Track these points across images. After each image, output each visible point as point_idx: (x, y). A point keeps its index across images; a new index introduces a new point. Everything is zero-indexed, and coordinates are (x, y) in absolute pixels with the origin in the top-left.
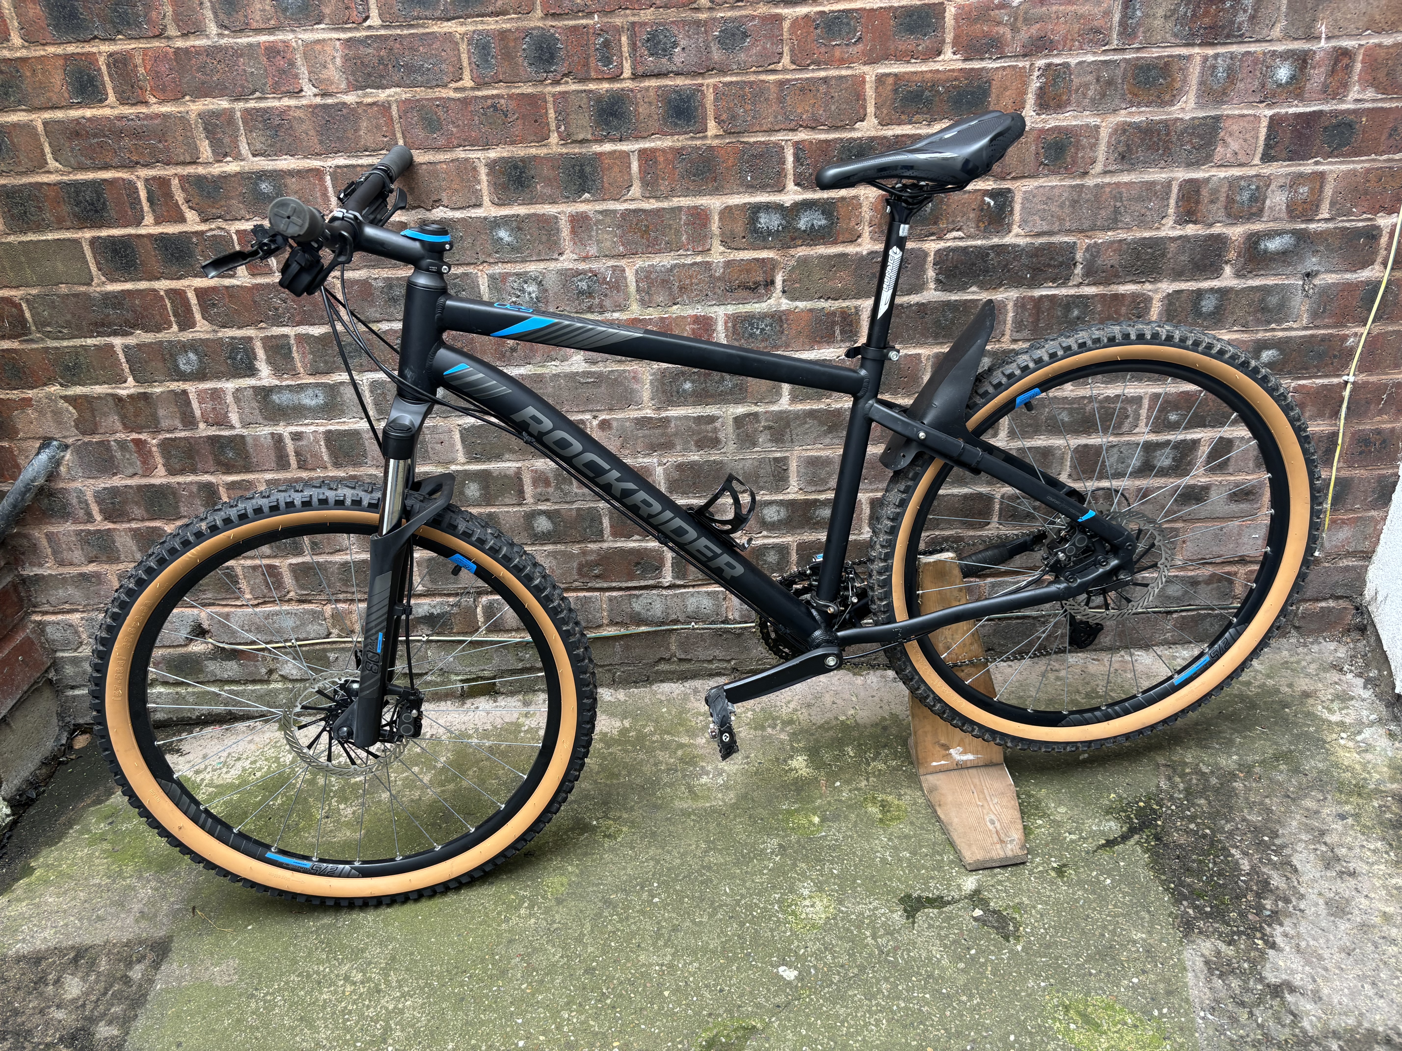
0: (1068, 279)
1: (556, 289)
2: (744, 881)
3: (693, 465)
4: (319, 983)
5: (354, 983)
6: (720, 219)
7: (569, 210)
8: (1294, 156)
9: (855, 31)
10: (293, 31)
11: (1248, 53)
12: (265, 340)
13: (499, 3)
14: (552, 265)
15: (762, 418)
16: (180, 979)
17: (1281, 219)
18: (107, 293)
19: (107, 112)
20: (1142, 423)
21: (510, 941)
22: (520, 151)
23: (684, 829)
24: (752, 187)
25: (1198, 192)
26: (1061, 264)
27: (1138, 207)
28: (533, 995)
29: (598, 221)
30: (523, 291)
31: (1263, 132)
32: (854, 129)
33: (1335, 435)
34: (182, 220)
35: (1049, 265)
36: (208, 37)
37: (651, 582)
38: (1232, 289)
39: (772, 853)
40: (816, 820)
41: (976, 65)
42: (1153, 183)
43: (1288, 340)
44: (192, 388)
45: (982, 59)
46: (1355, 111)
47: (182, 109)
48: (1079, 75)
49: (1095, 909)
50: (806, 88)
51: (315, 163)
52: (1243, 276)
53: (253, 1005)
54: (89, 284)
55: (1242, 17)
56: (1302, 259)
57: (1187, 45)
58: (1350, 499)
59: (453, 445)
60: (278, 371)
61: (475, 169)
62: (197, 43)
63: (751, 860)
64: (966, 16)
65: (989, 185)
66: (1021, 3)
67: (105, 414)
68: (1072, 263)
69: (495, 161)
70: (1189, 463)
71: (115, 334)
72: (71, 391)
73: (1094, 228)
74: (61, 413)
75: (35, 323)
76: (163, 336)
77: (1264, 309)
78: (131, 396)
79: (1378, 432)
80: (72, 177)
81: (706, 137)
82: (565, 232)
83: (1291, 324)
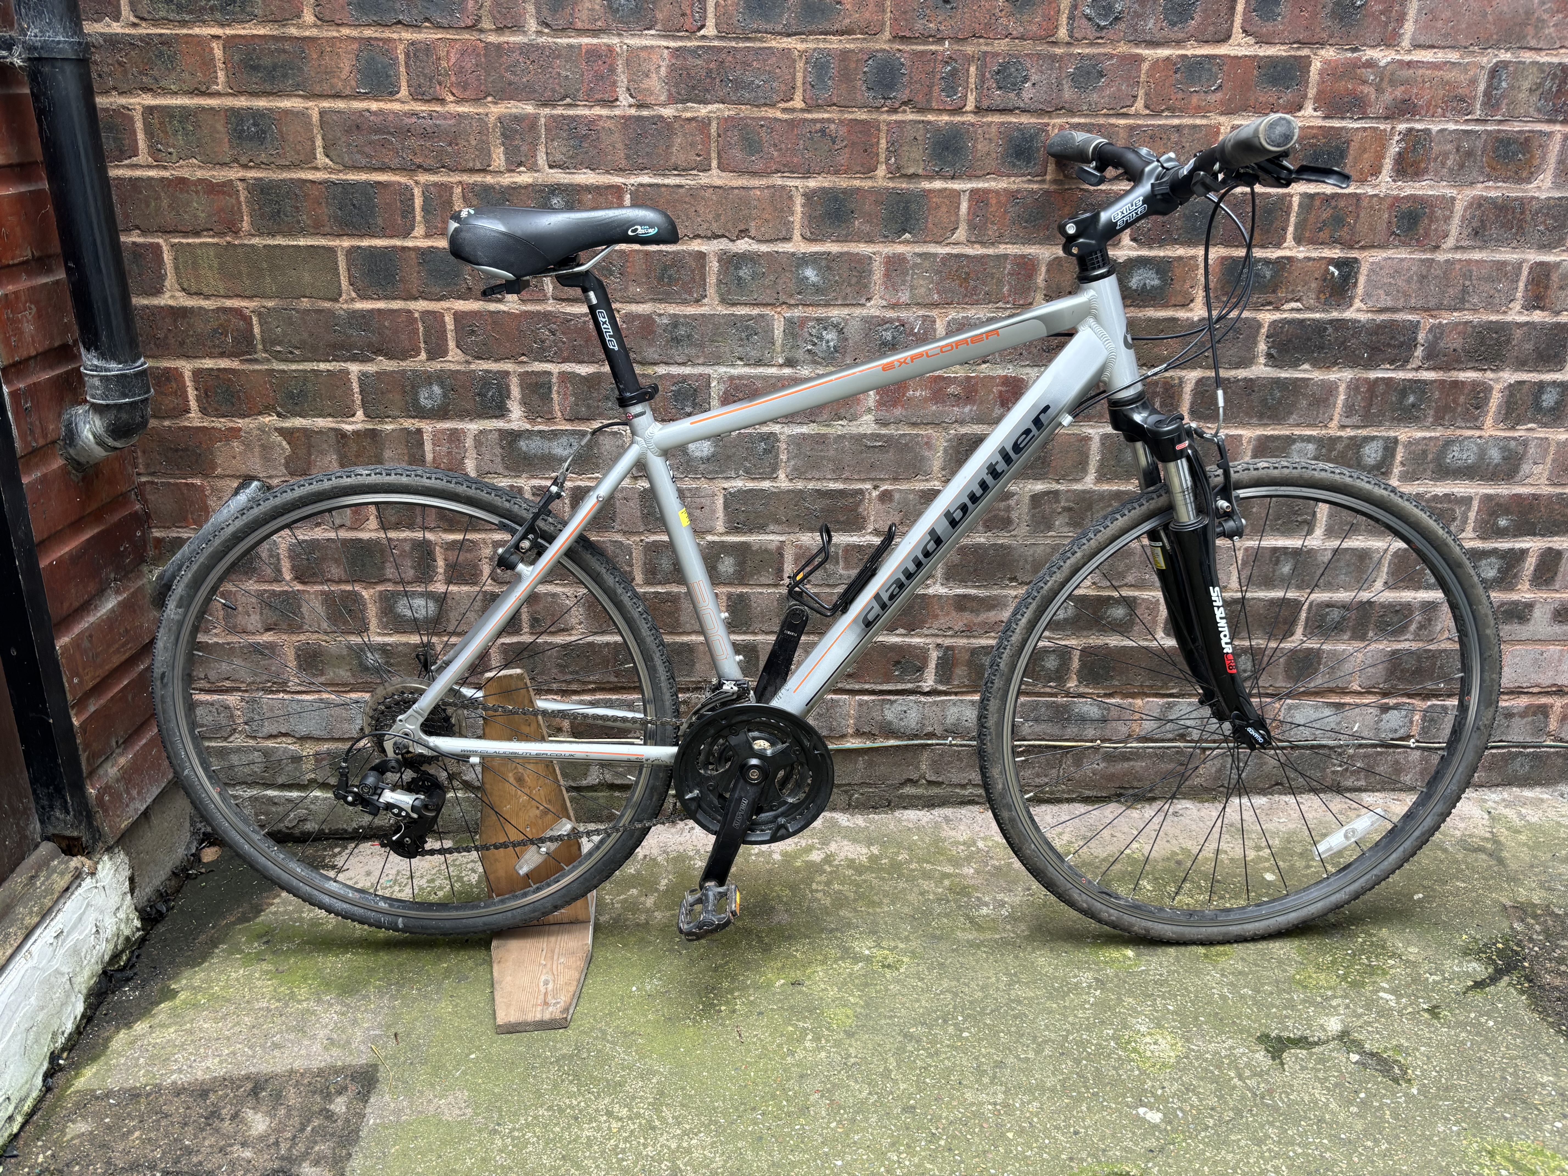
0: (1406, 361)
1: (857, 338)
2: (1066, 1017)
3: (979, 546)
4: (576, 1119)
5: (621, 1119)
6: (1048, 271)
7: (886, 250)
9: (1217, 78)
10: (619, 35)
12: (523, 376)
13: (848, 21)
14: (857, 312)
15: (1063, 498)
16: (397, 1112)
18: (355, 311)
19: (396, 106)
20: (1470, 527)
21: (802, 1076)
22: (843, 182)
23: (977, 961)
25: (1548, 276)
26: (1402, 344)
27: (1486, 287)
28: (848, 1135)
29: (916, 265)
30: (821, 338)
35: (1389, 345)
36: (525, 33)
37: (909, 686)
39: (1090, 987)
40: (1131, 953)
41: (1337, 124)
42: (1504, 263)
44: (427, 427)
45: (1343, 118)
47: (481, 110)
48: (1440, 143)
49: (1486, 1052)
50: (1156, 136)
51: (617, 180)
53: (499, 1143)
54: (336, 300)
57: (1550, 121)
59: (714, 512)
60: (532, 414)
61: (791, 198)
62: (512, 39)
63: (1067, 994)
64: (1331, 72)
65: (1336, 253)
66: (1388, 63)
67: (322, 453)
68: (1413, 344)
69: (814, 192)
70: (1515, 576)
71: (354, 359)
72: (288, 424)
73: (1439, 308)
74: (271, 448)
75: (263, 341)
76: (407, 365)
78: (356, 433)
80: (342, 176)
81: (1044, 181)
82: (878, 274)
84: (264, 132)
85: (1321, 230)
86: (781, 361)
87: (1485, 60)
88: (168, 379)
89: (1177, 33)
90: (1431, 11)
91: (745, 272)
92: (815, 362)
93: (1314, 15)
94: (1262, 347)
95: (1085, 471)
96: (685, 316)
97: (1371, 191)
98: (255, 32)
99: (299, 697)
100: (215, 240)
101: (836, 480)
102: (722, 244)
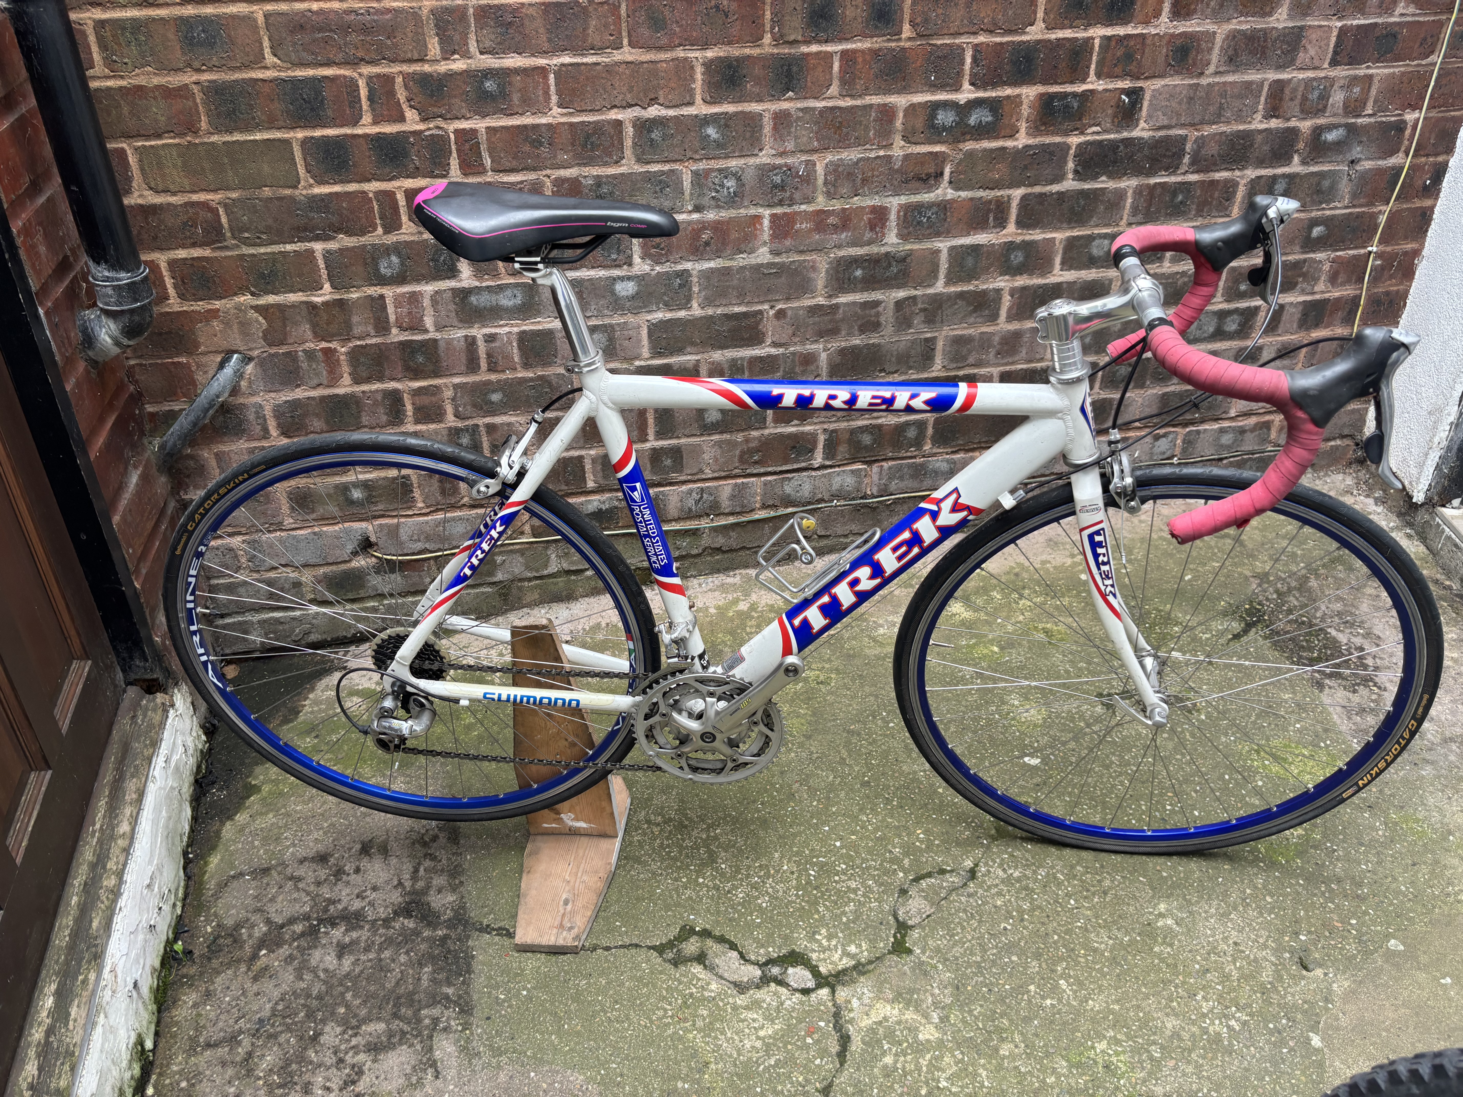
0: (1177, 168)
1: (753, 184)
3: (855, 347)
6: (904, 116)
7: (774, 107)
8: (1354, 60)
14: (752, 161)
15: (919, 301)
17: (1339, 115)
18: (314, 196)
19: (335, 5)
20: (1219, 294)
22: (736, 51)
24: (935, 86)
25: (1282, 91)
26: (1174, 154)
27: (1237, 104)
28: (827, 809)
29: (799, 118)
30: (722, 186)
31: (1333, 40)
32: (1025, 33)
33: (1359, 297)
34: (402, 119)
35: (1165, 156)
37: (803, 465)
38: (1298, 173)
40: (996, 649)
42: (1251, 83)
43: (1333, 217)
44: (389, 292)
46: (1398, 24)
47: (414, 4)
51: (542, 62)
52: (1307, 164)
54: (295, 187)
56: (1350, 149)
59: (640, 341)
60: (479, 272)
61: (692, 68)
65: (1126, 84)
67: (296, 324)
68: (1181, 153)
69: (712, 61)
70: (1251, 327)
71: (317, 238)
72: (263, 301)
73: (1202, 123)
74: (249, 324)
75: (231, 229)
76: (366, 240)
77: (1319, 192)
78: (326, 304)
79: (1387, 293)
80: (290, 73)
81: (900, 39)
82: (767, 128)
83: (1337, 204)
84: (214, 37)
85: (1115, 66)
86: (690, 208)
91: (656, 135)
92: (718, 207)
94: (1071, 165)
95: (936, 278)
96: (607, 176)
97: (1154, 31)
99: (294, 533)
100: (177, 141)
101: (739, 304)
102: (636, 112)
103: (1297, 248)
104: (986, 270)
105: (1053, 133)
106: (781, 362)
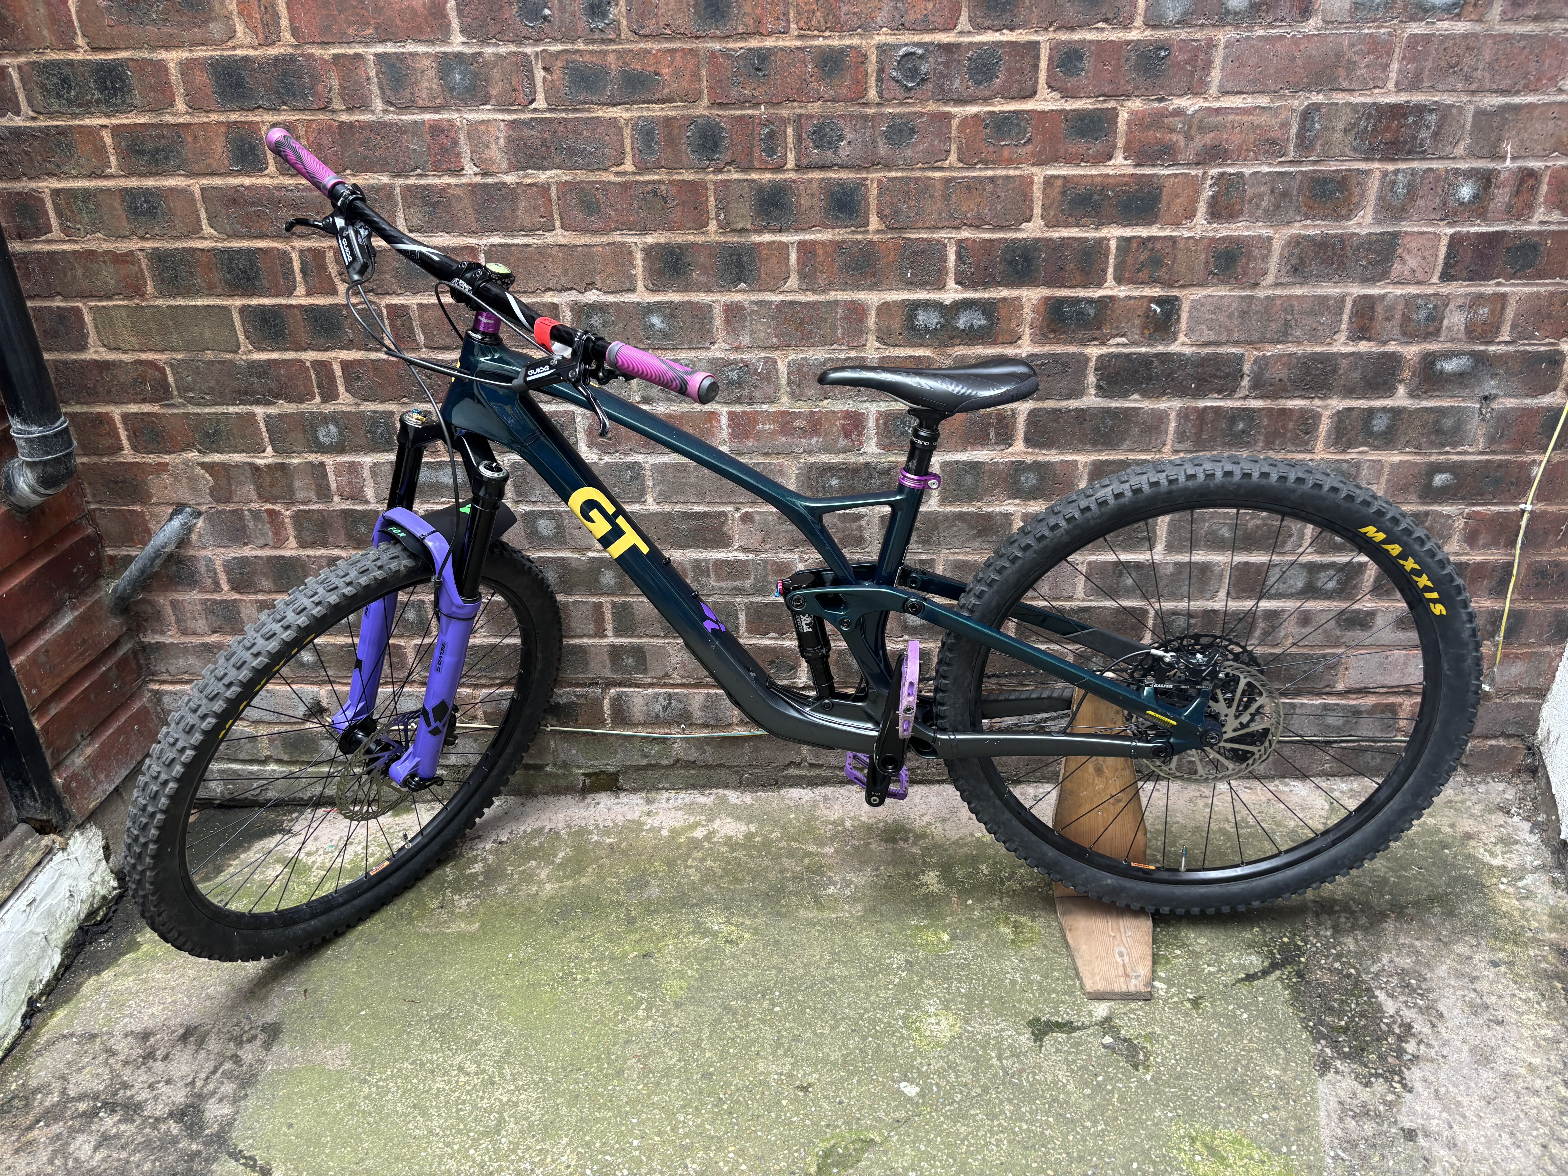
0: (1234, 391)
2: (869, 996)
4: (433, 1072)
5: (468, 1074)
6: (877, 315)
7: (724, 299)
8: (1476, 275)
9: (1025, 132)
10: (458, 111)
11: (1430, 170)
13: (667, 90)
14: (703, 354)
17: (1460, 340)
18: (254, 362)
19: (266, 181)
20: (1306, 542)
21: (627, 1042)
22: (677, 238)
23: (808, 939)
24: (912, 283)
25: (1372, 308)
26: (1227, 375)
27: (1310, 321)
28: (649, 1097)
29: (753, 312)
31: (1443, 251)
32: (1019, 230)
33: (1510, 564)
34: (334, 292)
35: (1215, 376)
36: (373, 112)
37: (785, 682)
38: (1405, 409)
39: (898, 968)
40: (946, 937)
41: (1148, 171)
42: (1326, 298)
43: (1463, 464)
44: (329, 460)
45: (1154, 166)
46: (1539, 233)
48: (1253, 185)
49: (1229, 1043)
50: (972, 187)
51: (471, 241)
52: (1418, 397)
53: (366, 1090)
54: (236, 352)
55: (1424, 134)
56: (1479, 382)
57: (1366, 160)
58: (1524, 633)
61: (631, 253)
62: (362, 118)
63: (877, 974)
64: (1138, 122)
65: (1156, 292)
66: (1196, 112)
67: (241, 483)
68: (1238, 375)
69: (652, 247)
70: (1355, 587)
71: (258, 402)
72: (208, 459)
73: (1263, 340)
74: (197, 480)
75: (178, 388)
76: (305, 407)
77: (1439, 432)
78: (268, 466)
79: (1556, 564)
80: (226, 244)
81: (867, 232)
82: (719, 321)
83: (1466, 448)
84: (155, 208)
85: (1139, 270)
86: (637, 398)
87: (1296, 102)
88: (101, 422)
89: (982, 91)
90: (1238, 58)
91: (595, 320)
92: (668, 399)
93: (1118, 68)
97: (1186, 234)
98: (137, 121)
100: (125, 303)
101: (700, 503)
102: (572, 296)
103: (1414, 498)
104: (990, 490)
105: (1065, 342)
106: (751, 568)
